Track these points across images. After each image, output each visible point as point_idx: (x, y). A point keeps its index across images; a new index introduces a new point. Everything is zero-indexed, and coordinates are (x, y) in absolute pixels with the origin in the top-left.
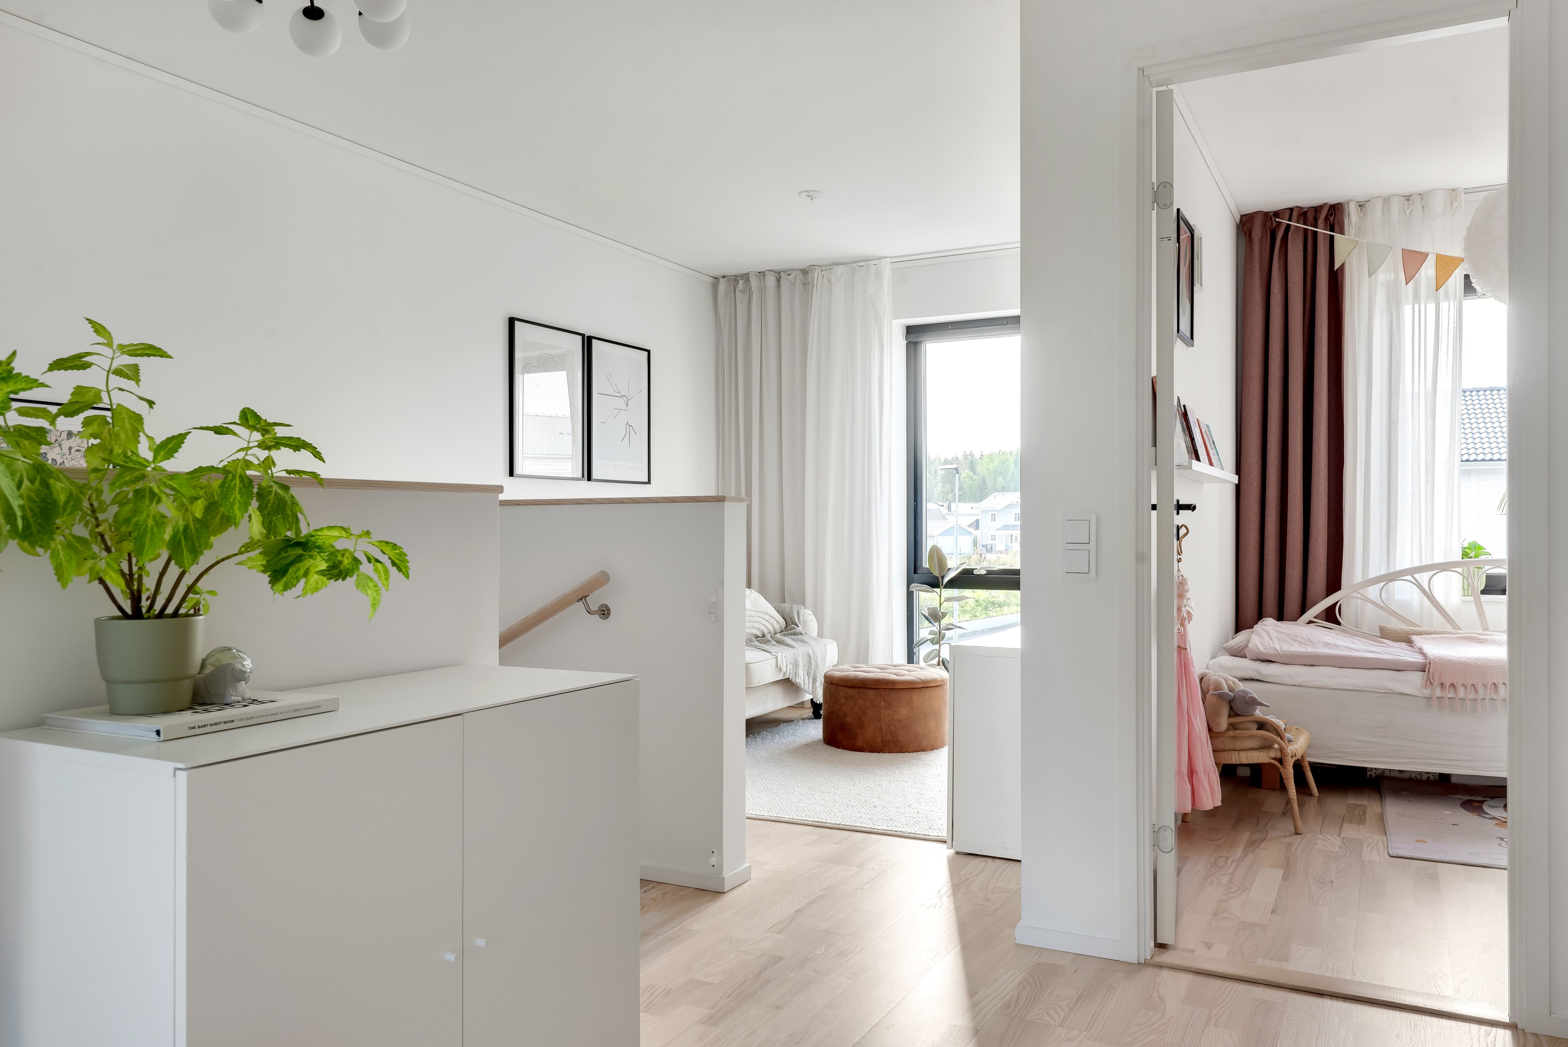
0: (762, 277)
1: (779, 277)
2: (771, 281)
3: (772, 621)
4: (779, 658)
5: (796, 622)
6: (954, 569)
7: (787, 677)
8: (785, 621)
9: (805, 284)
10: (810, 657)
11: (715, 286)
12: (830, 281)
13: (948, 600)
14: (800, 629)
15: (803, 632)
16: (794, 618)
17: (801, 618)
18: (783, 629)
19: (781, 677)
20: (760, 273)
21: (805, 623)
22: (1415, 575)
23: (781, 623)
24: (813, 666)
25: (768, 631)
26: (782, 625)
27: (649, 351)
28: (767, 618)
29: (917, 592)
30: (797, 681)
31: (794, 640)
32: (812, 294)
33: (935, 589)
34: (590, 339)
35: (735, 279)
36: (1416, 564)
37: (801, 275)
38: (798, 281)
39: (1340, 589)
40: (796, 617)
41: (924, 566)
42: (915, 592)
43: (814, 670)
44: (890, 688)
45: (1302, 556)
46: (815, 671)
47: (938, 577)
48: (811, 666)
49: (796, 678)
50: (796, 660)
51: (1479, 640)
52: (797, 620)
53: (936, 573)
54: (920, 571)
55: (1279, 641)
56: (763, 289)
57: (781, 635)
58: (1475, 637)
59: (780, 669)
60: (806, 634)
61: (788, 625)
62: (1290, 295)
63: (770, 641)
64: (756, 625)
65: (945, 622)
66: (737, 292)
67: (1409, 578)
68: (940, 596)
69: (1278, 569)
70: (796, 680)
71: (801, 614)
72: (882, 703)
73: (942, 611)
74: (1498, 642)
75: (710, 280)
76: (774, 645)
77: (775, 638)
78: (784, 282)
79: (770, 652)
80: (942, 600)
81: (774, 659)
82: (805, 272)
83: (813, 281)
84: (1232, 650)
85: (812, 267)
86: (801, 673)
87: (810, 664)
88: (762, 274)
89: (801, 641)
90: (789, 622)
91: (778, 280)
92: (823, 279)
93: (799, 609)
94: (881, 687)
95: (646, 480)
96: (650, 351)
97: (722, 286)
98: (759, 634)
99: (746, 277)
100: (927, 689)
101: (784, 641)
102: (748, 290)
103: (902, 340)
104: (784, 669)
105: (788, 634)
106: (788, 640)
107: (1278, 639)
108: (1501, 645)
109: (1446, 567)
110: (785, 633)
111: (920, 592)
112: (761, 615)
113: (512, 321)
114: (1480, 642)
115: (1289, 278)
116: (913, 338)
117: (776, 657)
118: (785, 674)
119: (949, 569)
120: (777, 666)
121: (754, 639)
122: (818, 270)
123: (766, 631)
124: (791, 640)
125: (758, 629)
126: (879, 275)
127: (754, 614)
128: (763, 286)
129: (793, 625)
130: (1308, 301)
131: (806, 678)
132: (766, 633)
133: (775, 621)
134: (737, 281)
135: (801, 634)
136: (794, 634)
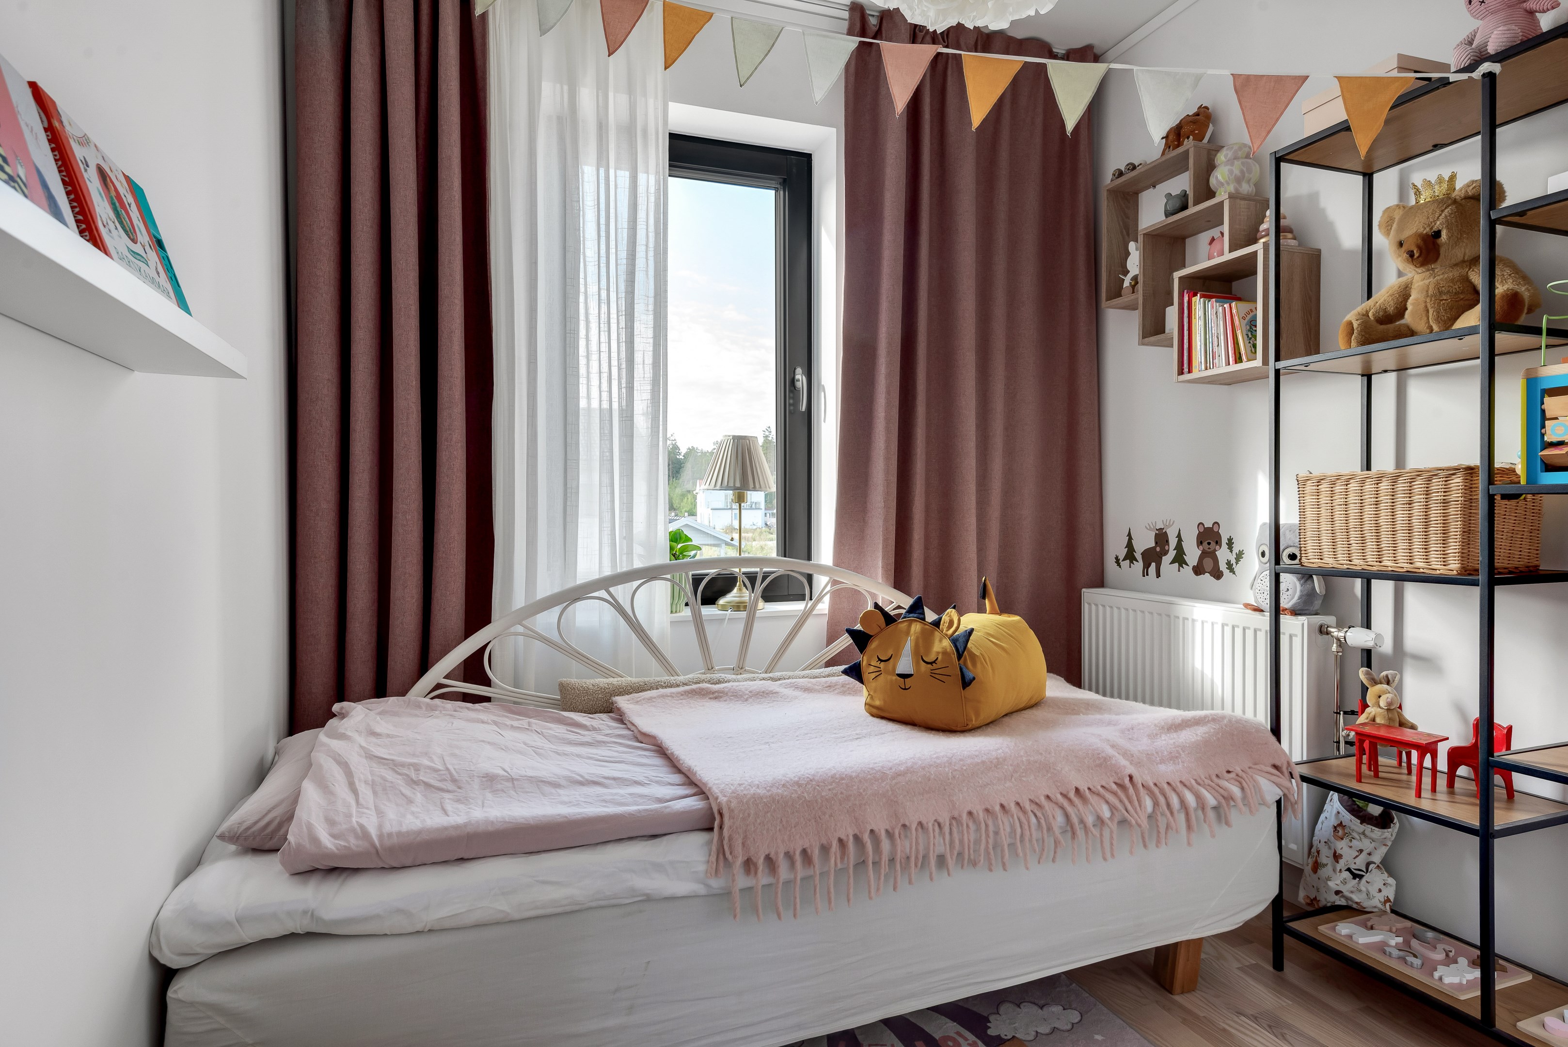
22: (611, 589)
36: (607, 572)
39: (490, 622)
45: (421, 563)
51: (713, 693)
55: (375, 793)
58: (707, 688)
62: (389, 64)
67: (602, 593)
69: (376, 588)
74: (741, 696)
84: (246, 839)
107: (373, 785)
108: (746, 700)
109: (650, 574)
114: (716, 698)
115: (387, 29)
130: (424, 89)
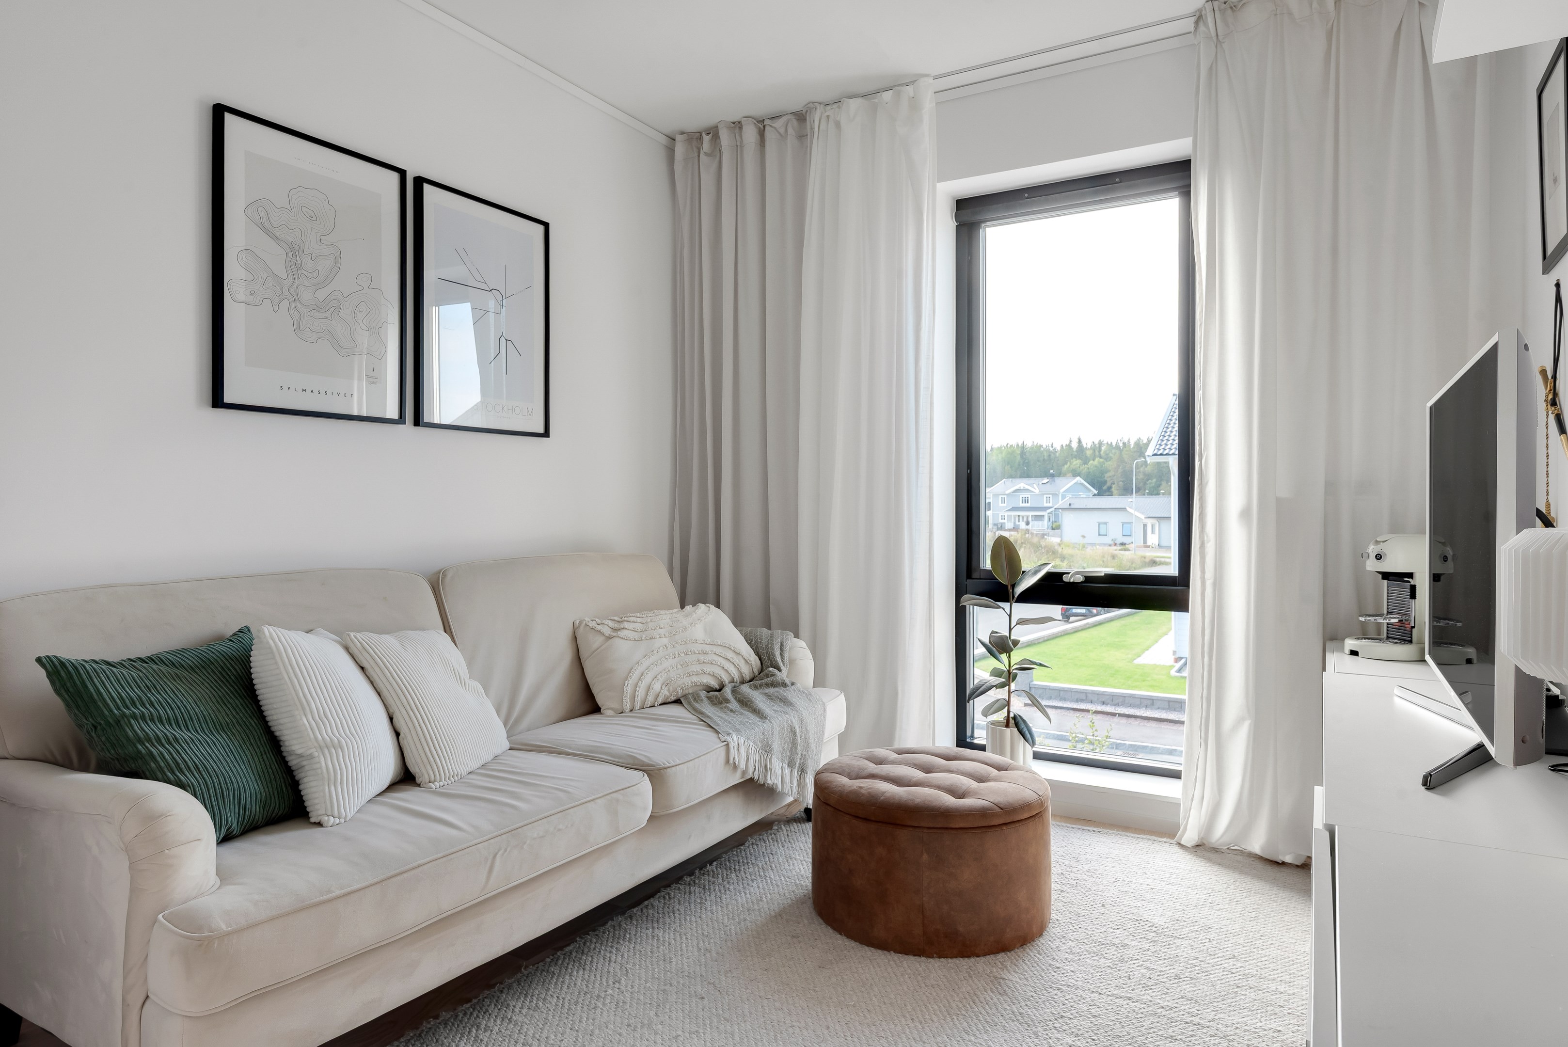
0: (737, 130)
1: (762, 127)
2: (750, 134)
3: (737, 660)
4: (731, 746)
5: (776, 662)
6: (1030, 573)
7: (749, 777)
8: (760, 659)
9: (802, 137)
10: (795, 733)
11: (670, 151)
12: (838, 125)
13: (1022, 622)
14: (782, 675)
15: (787, 681)
16: (774, 655)
17: (786, 655)
18: (756, 672)
19: (736, 779)
20: (734, 123)
21: (792, 662)
23: (753, 663)
24: (799, 748)
25: (730, 679)
26: (754, 667)
27: (546, 225)
28: (730, 655)
29: (971, 606)
30: (769, 781)
31: (769, 697)
32: (811, 150)
33: (1000, 604)
34: (419, 181)
35: (695, 138)
37: (795, 122)
38: (790, 131)
40: (777, 653)
41: (982, 567)
42: (968, 607)
43: (802, 754)
44: (940, 826)
46: (803, 757)
47: (1006, 586)
48: (796, 748)
49: (766, 775)
50: (768, 743)
52: (779, 659)
53: (1003, 580)
54: (975, 575)
56: (738, 148)
57: (751, 687)
59: (735, 767)
60: (793, 684)
61: (764, 668)
63: (727, 701)
64: (708, 668)
65: (1017, 656)
66: (702, 155)
68: (1010, 616)
70: (766, 779)
71: (787, 649)
72: (925, 857)
73: (1012, 638)
75: (663, 140)
76: (732, 711)
77: (739, 693)
78: (769, 134)
79: (717, 732)
80: (1013, 624)
81: (724, 749)
82: (801, 117)
83: (812, 129)
85: (811, 107)
86: (777, 765)
87: (794, 744)
88: (737, 126)
89: (781, 701)
90: (766, 663)
91: (762, 134)
92: (828, 124)
93: (783, 639)
94: (922, 824)
95: (541, 430)
96: (548, 224)
97: (680, 149)
98: (715, 684)
99: (713, 132)
100: (1013, 826)
101: (750, 701)
102: (716, 150)
103: (952, 222)
104: (743, 765)
105: (761, 686)
106: (758, 698)
110: (757, 683)
111: (975, 607)
112: (719, 650)
113: (219, 112)
116: (967, 216)
117: (728, 745)
118: (744, 773)
119: (1024, 572)
120: (727, 761)
121: (703, 694)
122: (819, 110)
123: (726, 679)
124: (763, 698)
125: (713, 676)
126: (915, 105)
127: (707, 648)
128: (739, 144)
129: (771, 669)
131: (787, 771)
132: (727, 682)
133: (743, 661)
134: (700, 138)
135: (784, 685)
136: (773, 685)
